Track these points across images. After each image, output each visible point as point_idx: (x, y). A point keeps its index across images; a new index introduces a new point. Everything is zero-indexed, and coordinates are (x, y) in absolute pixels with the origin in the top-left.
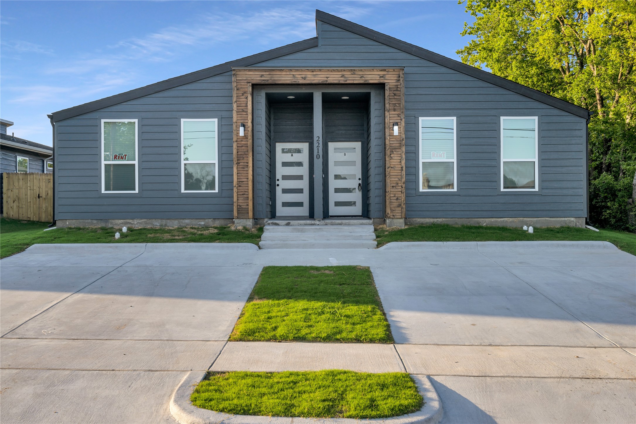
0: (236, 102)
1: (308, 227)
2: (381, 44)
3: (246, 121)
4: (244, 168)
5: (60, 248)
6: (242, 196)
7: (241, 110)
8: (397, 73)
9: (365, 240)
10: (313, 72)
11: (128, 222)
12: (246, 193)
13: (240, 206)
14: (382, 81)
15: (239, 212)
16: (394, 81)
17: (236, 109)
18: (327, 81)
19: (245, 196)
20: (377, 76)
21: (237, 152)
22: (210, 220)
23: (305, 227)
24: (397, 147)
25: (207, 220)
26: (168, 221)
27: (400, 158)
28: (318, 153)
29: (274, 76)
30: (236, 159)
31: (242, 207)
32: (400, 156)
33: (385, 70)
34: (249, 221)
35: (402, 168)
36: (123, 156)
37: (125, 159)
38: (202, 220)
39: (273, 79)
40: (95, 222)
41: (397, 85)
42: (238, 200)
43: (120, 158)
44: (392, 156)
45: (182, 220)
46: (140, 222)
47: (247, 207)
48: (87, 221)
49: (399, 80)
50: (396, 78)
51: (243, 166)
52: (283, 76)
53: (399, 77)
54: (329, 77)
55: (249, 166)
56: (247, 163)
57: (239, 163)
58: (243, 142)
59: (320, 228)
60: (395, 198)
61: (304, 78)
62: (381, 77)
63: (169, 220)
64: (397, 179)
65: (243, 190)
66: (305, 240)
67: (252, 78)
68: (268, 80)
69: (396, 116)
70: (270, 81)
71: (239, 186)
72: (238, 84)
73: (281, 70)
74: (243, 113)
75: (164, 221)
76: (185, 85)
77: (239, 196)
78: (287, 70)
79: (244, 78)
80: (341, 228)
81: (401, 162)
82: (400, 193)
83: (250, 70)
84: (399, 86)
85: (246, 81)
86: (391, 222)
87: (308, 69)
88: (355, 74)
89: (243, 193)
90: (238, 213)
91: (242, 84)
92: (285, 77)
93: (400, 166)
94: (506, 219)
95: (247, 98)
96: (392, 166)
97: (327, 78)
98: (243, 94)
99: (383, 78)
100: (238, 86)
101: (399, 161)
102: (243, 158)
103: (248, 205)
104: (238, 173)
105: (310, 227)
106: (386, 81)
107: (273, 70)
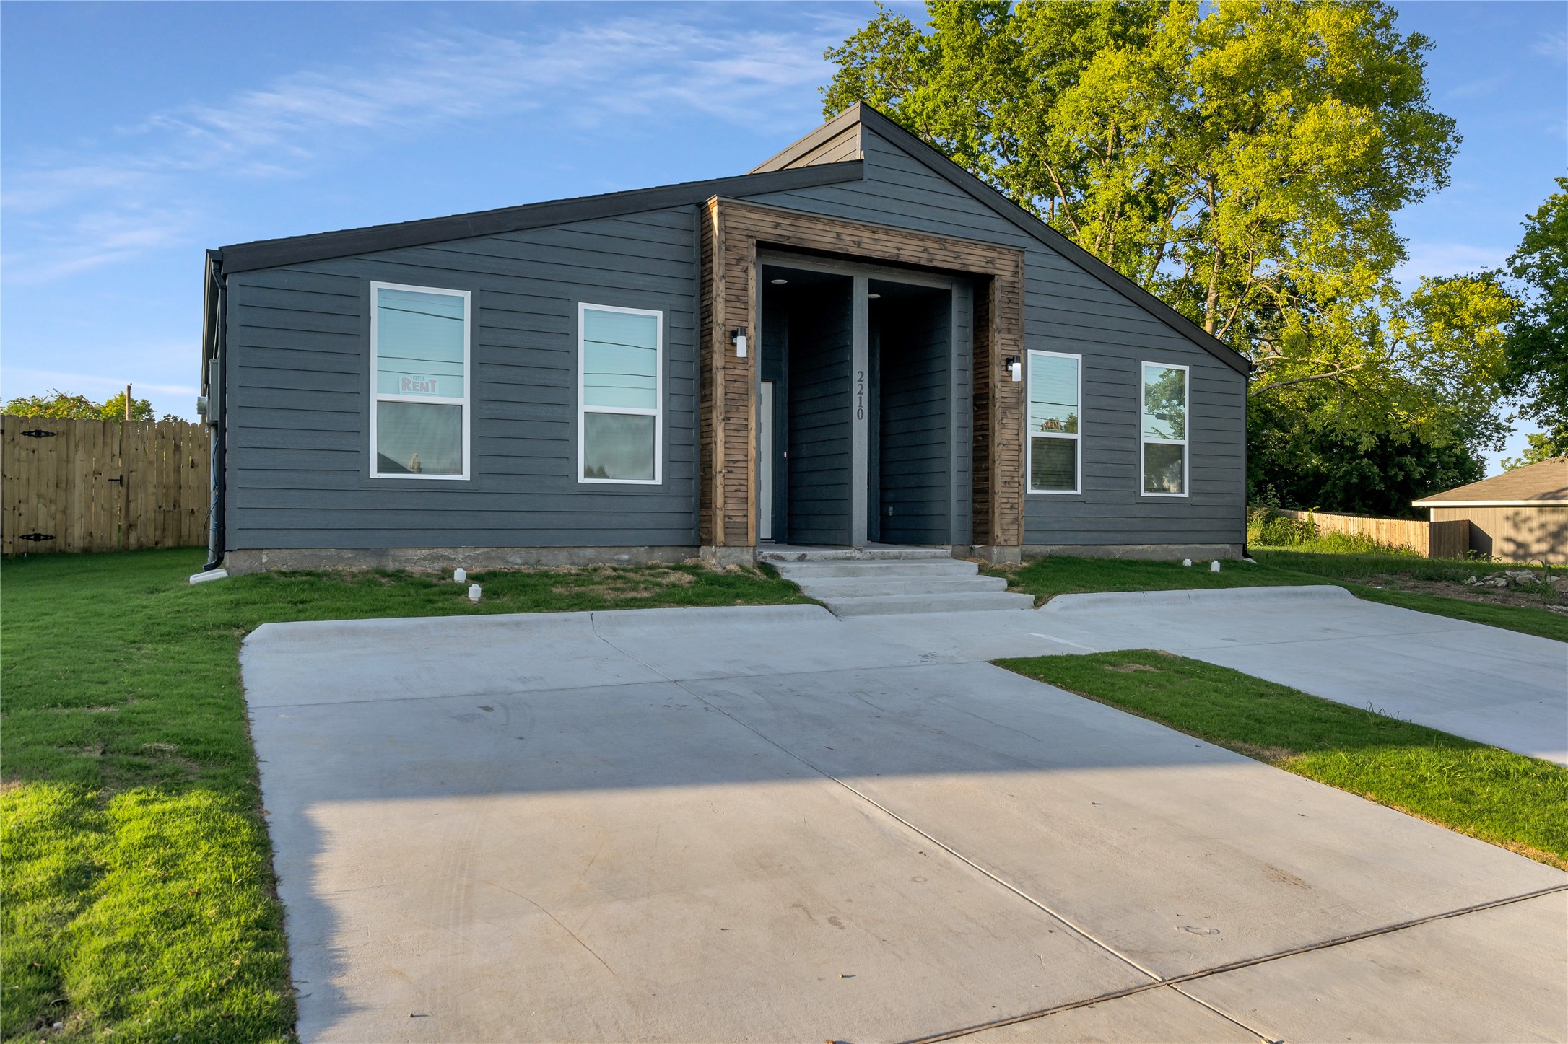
0: (723, 276)
1: (865, 565)
2: (968, 196)
3: (744, 324)
4: (739, 431)
5: (354, 632)
6: (735, 494)
7: (733, 297)
8: (1014, 258)
9: (989, 590)
10: (873, 232)
11: (442, 556)
12: (743, 488)
13: (730, 517)
14: (990, 271)
15: (728, 531)
16: (1009, 274)
17: (723, 294)
18: (898, 256)
19: (740, 494)
20: (982, 259)
21: (726, 394)
22: (642, 549)
23: (860, 566)
24: (1012, 405)
25: (634, 550)
26: (545, 552)
27: (1016, 427)
28: (860, 406)
29: (801, 230)
30: (723, 409)
31: (734, 519)
32: (1016, 422)
33: (993, 249)
34: (748, 552)
35: (1020, 446)
36: (427, 383)
37: (433, 390)
38: (624, 549)
39: (799, 235)
40: (348, 554)
41: (1014, 282)
42: (725, 503)
43: (419, 388)
44: (1004, 421)
45: (576, 550)
46: (472, 554)
47: (744, 520)
48: (323, 553)
49: (1016, 273)
50: (1011, 269)
51: (736, 427)
52: (818, 232)
53: (1017, 266)
54: (901, 249)
55: (749, 428)
56: (746, 419)
57: (729, 419)
58: (737, 372)
59: (887, 567)
60: (1009, 506)
61: (858, 244)
62: (987, 262)
63: (546, 550)
64: (1011, 469)
65: (736, 482)
66: (889, 594)
67: (758, 228)
68: (789, 237)
69: (1011, 342)
70: (792, 240)
71: (729, 472)
72: (728, 236)
73: (815, 220)
74: (738, 305)
75: (534, 551)
76: (589, 222)
77: (728, 495)
78: (826, 221)
79: (742, 226)
80: (924, 566)
81: (1018, 434)
82: (1016, 495)
83: (753, 209)
84: (1016, 286)
85: (745, 233)
86: (1000, 553)
87: (864, 226)
88: (945, 250)
89: (735, 488)
90: (726, 534)
91: (737, 237)
92: (822, 237)
93: (1016, 443)
94: (1146, 546)
95: (746, 271)
96: (1004, 442)
97: (899, 249)
98: (738, 261)
99: (991, 265)
100: (730, 243)
101: (1015, 432)
102: (738, 408)
103: (746, 516)
104: (725, 442)
105: (870, 565)
106: (996, 272)
107: (799, 217)
